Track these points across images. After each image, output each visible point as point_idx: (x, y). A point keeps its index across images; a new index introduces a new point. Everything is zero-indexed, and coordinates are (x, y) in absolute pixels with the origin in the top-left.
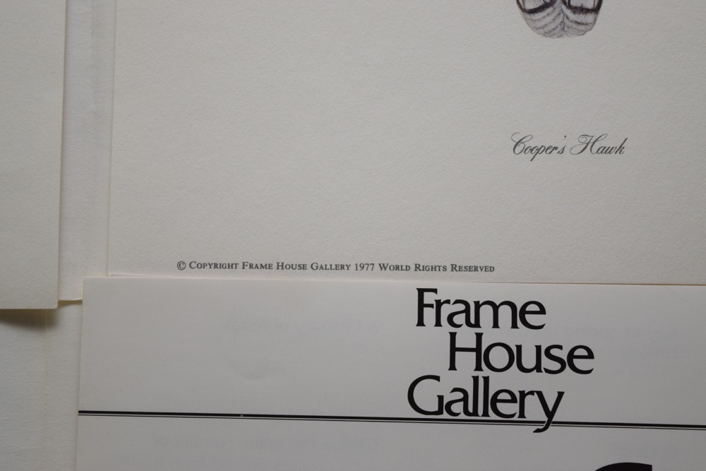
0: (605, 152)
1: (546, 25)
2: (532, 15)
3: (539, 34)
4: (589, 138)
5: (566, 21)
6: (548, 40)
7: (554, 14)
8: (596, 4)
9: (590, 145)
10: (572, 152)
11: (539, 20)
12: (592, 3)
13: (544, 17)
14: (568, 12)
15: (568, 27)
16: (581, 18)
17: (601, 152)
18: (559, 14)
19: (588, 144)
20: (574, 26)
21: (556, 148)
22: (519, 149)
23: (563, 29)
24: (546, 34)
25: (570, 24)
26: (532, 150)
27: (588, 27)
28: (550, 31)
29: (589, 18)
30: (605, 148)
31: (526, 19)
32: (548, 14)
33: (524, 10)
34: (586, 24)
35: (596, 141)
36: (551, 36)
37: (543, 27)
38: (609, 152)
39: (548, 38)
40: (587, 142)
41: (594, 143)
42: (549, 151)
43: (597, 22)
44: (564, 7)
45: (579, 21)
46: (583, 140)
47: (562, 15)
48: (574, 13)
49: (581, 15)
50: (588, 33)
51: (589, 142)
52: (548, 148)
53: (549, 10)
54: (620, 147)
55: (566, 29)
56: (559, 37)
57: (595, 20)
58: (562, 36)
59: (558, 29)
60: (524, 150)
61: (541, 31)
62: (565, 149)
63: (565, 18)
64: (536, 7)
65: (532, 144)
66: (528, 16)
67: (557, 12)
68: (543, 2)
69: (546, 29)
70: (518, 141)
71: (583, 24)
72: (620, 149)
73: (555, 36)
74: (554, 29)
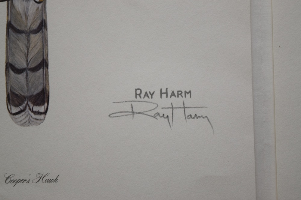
0: (49, 182)
1: (21, 120)
2: (15, 116)
3: (18, 125)
4: (41, 175)
5: (31, 118)
6: (23, 128)
7: (25, 115)
8: (45, 110)
9: (42, 178)
10: (33, 182)
11: (18, 118)
12: (43, 110)
13: (21, 117)
14: (32, 114)
15: (32, 122)
16: (38, 117)
17: (47, 182)
18: (28, 115)
19: (41, 178)
20: (35, 121)
21: (25, 180)
22: (8, 181)
23: (30, 123)
24: (21, 125)
25: (33, 120)
26: (14, 181)
27: (41, 121)
28: (23, 123)
29: (42, 117)
30: (49, 179)
31: (12, 118)
32: (22, 115)
33: (11, 113)
34: (40, 120)
35: (44, 176)
36: (24, 126)
37: (20, 122)
38: (51, 182)
39: (23, 127)
40: (40, 177)
41: (43, 177)
42: (22, 182)
43: (45, 119)
44: (30, 112)
45: (37, 118)
46: (38, 176)
47: (29, 115)
48: (35, 114)
49: (38, 115)
50: (41, 124)
51: (41, 177)
52: (22, 180)
53: (23, 113)
54: (56, 179)
55: (31, 122)
56: (27, 126)
57: (45, 118)
58: (29, 126)
59: (27, 123)
60: (11, 182)
61: (19, 123)
62: (30, 181)
63: (31, 117)
64: (17, 112)
65: (14, 178)
66: (13, 116)
67: (27, 114)
68: (20, 109)
69: (22, 123)
70: (7, 177)
71: (39, 120)
72: (56, 180)
73: (26, 126)
74: (25, 122)
